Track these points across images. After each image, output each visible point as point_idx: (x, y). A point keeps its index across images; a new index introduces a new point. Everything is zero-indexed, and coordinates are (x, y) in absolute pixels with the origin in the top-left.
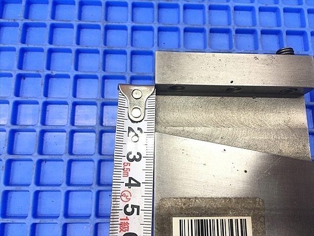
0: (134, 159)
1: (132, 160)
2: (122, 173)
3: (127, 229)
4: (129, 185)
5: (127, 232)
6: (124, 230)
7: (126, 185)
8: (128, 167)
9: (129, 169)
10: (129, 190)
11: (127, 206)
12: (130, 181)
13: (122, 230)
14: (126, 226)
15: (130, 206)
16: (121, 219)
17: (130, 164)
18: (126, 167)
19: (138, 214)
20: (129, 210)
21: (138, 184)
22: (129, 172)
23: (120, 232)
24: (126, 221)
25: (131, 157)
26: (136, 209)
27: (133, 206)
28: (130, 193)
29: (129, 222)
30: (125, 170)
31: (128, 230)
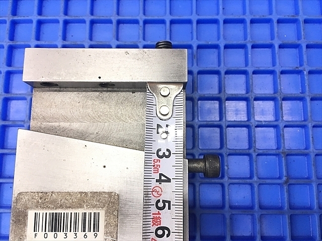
0: (164, 155)
1: (161, 157)
2: (152, 170)
3: (159, 223)
4: (159, 181)
5: (159, 226)
6: (156, 224)
7: (157, 181)
8: (158, 163)
9: (159, 165)
10: (160, 185)
11: (159, 201)
12: (160, 177)
13: (154, 224)
14: (159, 220)
15: (161, 201)
16: (153, 214)
17: (159, 160)
18: (156, 164)
19: (169, 208)
20: (161, 205)
21: (169, 180)
22: (159, 169)
23: (153, 226)
24: (158, 216)
25: (161, 154)
26: (167, 204)
27: (164, 202)
28: (161, 188)
29: (161, 216)
30: (156, 166)
31: (160, 225)
